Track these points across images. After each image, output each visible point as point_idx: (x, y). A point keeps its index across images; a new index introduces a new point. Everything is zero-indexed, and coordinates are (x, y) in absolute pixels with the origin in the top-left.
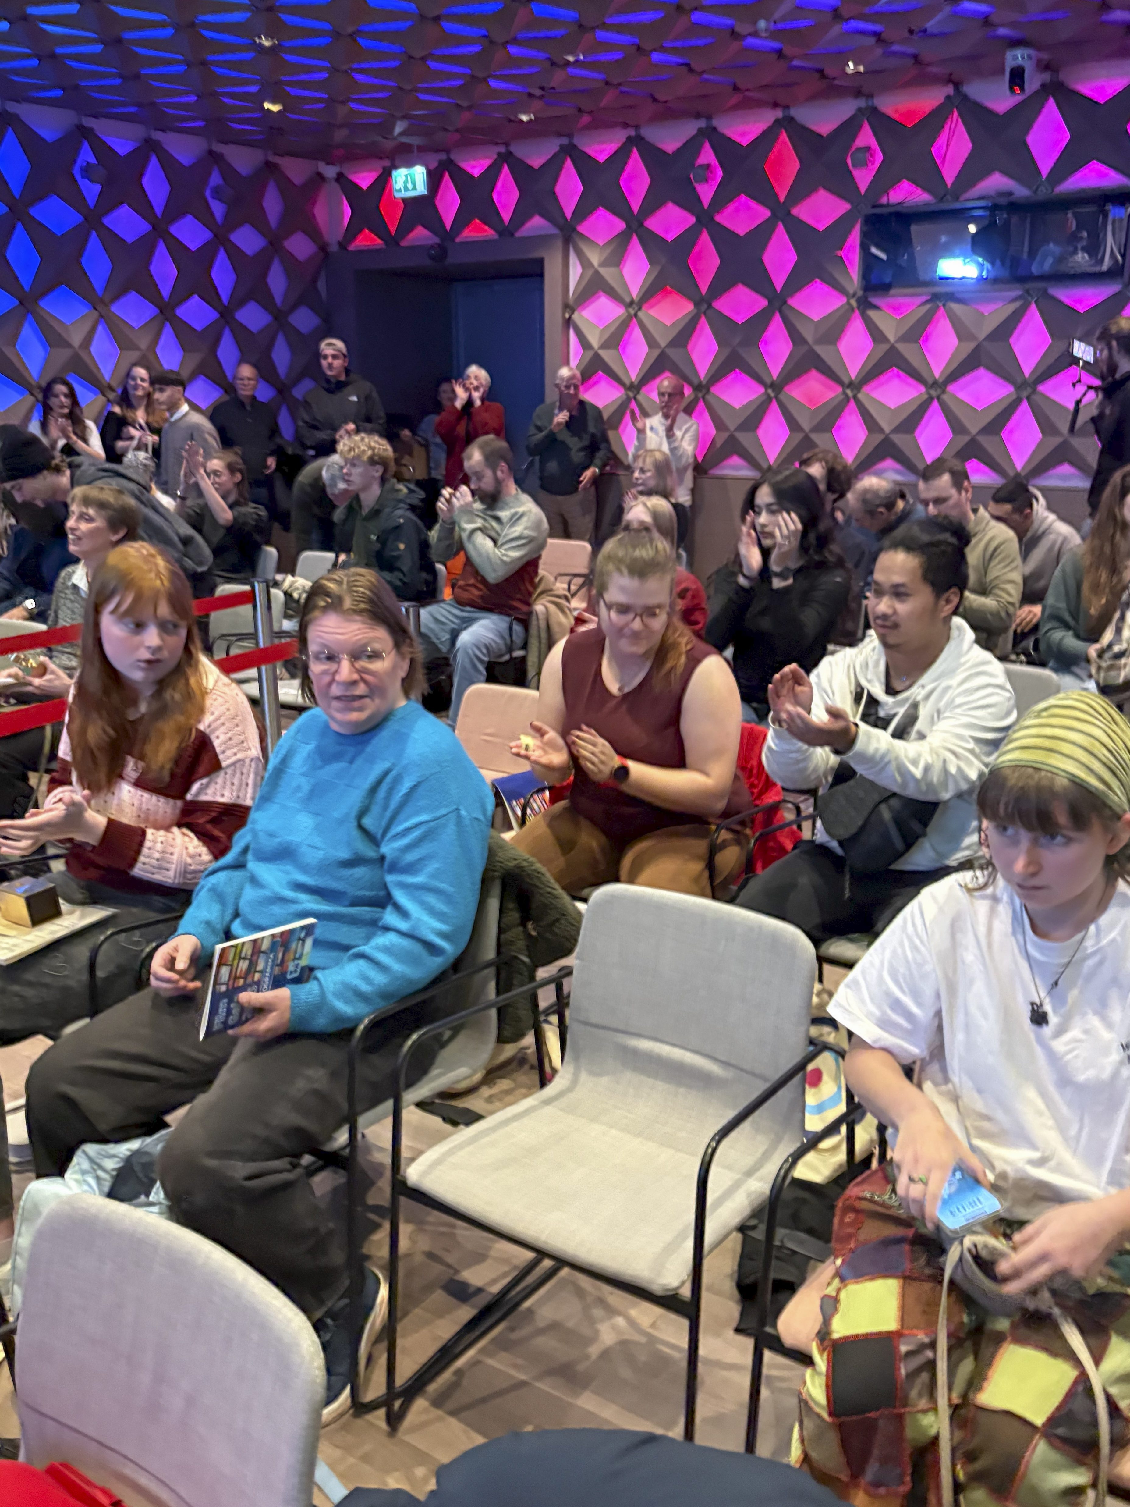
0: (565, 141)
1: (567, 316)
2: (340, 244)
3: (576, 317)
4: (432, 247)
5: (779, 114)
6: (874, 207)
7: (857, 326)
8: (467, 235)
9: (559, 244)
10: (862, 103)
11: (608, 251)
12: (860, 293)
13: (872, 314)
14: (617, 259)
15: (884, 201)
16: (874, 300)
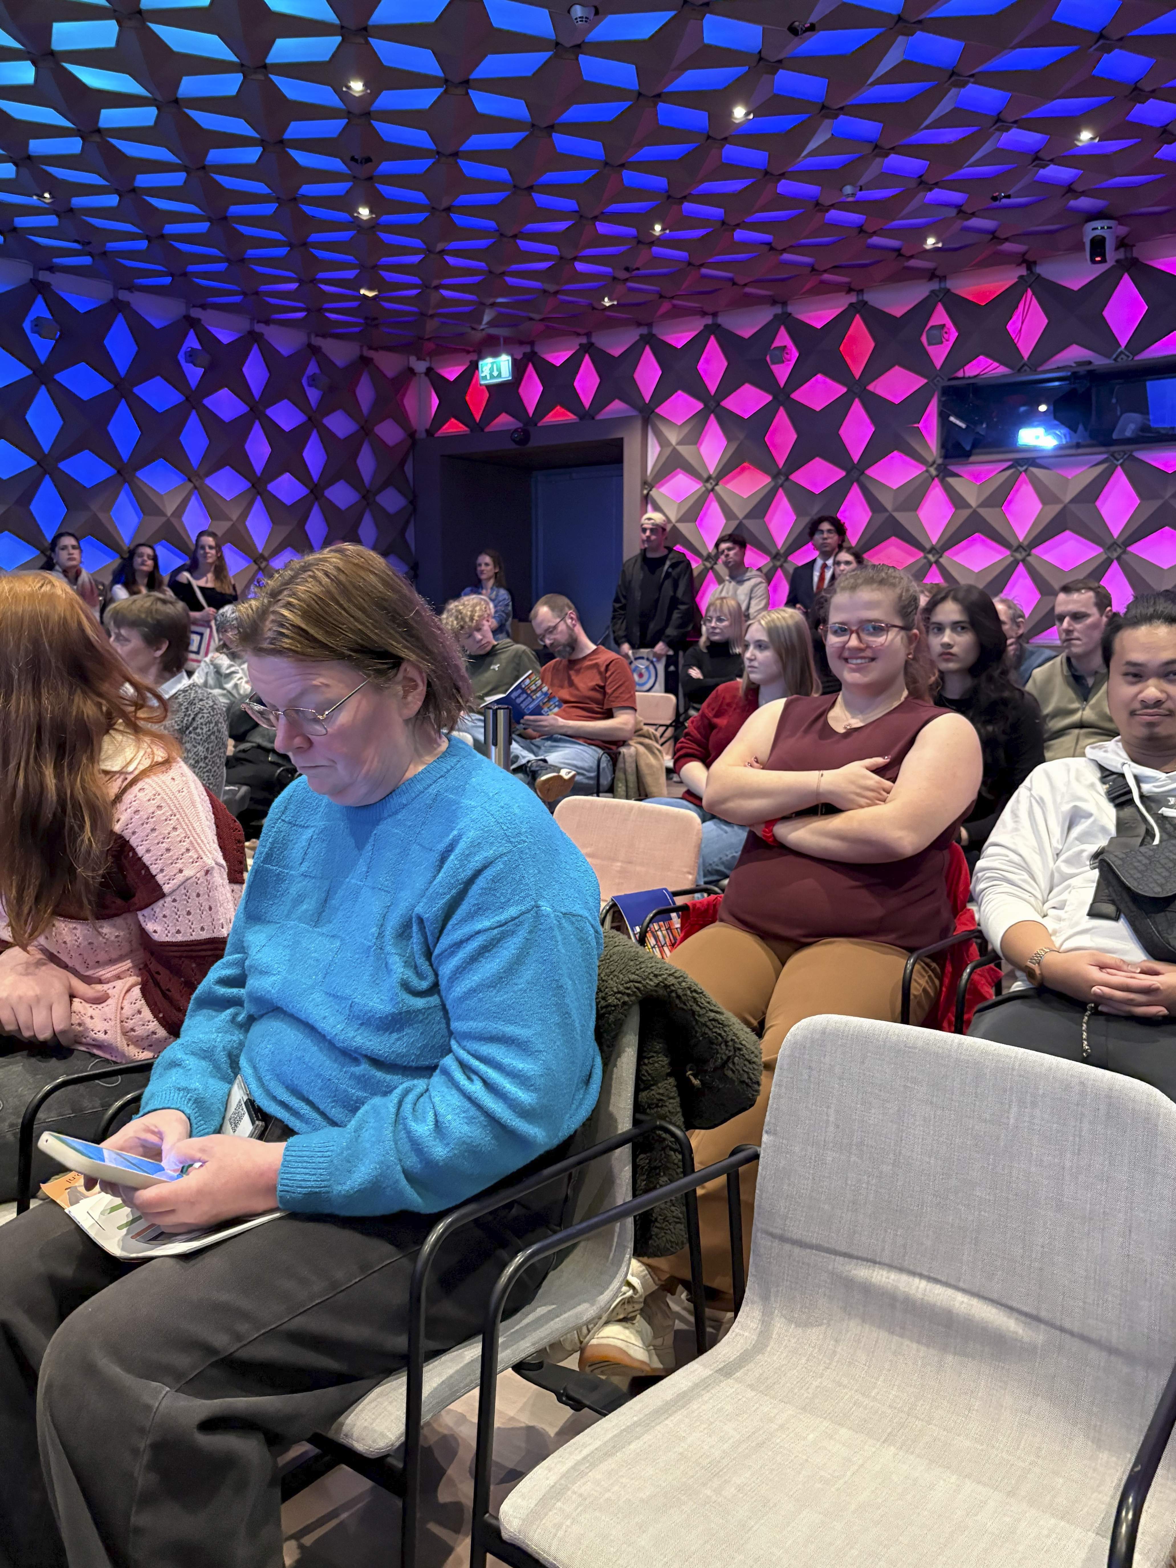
0: (644, 330)
1: (645, 492)
2: (427, 431)
3: (654, 493)
4: (516, 430)
5: (853, 298)
6: (950, 380)
7: (937, 493)
8: (549, 420)
9: (638, 425)
10: (935, 285)
11: (686, 430)
12: (940, 461)
13: (951, 480)
14: (695, 438)
15: (960, 374)
16: (954, 468)
